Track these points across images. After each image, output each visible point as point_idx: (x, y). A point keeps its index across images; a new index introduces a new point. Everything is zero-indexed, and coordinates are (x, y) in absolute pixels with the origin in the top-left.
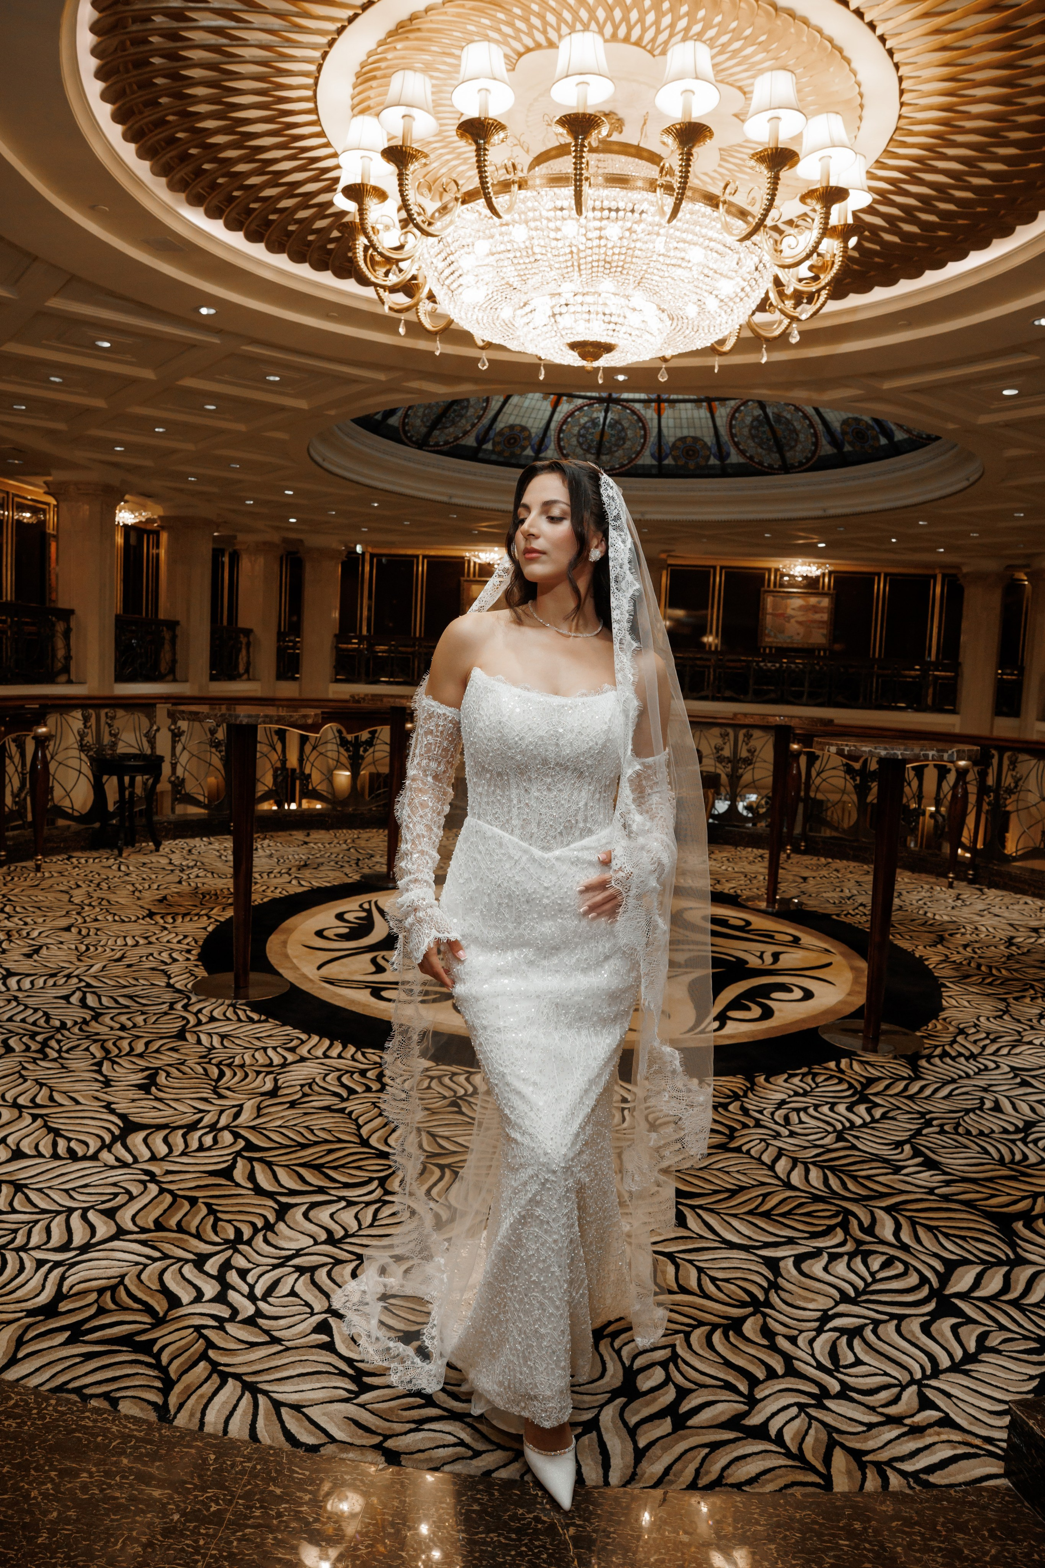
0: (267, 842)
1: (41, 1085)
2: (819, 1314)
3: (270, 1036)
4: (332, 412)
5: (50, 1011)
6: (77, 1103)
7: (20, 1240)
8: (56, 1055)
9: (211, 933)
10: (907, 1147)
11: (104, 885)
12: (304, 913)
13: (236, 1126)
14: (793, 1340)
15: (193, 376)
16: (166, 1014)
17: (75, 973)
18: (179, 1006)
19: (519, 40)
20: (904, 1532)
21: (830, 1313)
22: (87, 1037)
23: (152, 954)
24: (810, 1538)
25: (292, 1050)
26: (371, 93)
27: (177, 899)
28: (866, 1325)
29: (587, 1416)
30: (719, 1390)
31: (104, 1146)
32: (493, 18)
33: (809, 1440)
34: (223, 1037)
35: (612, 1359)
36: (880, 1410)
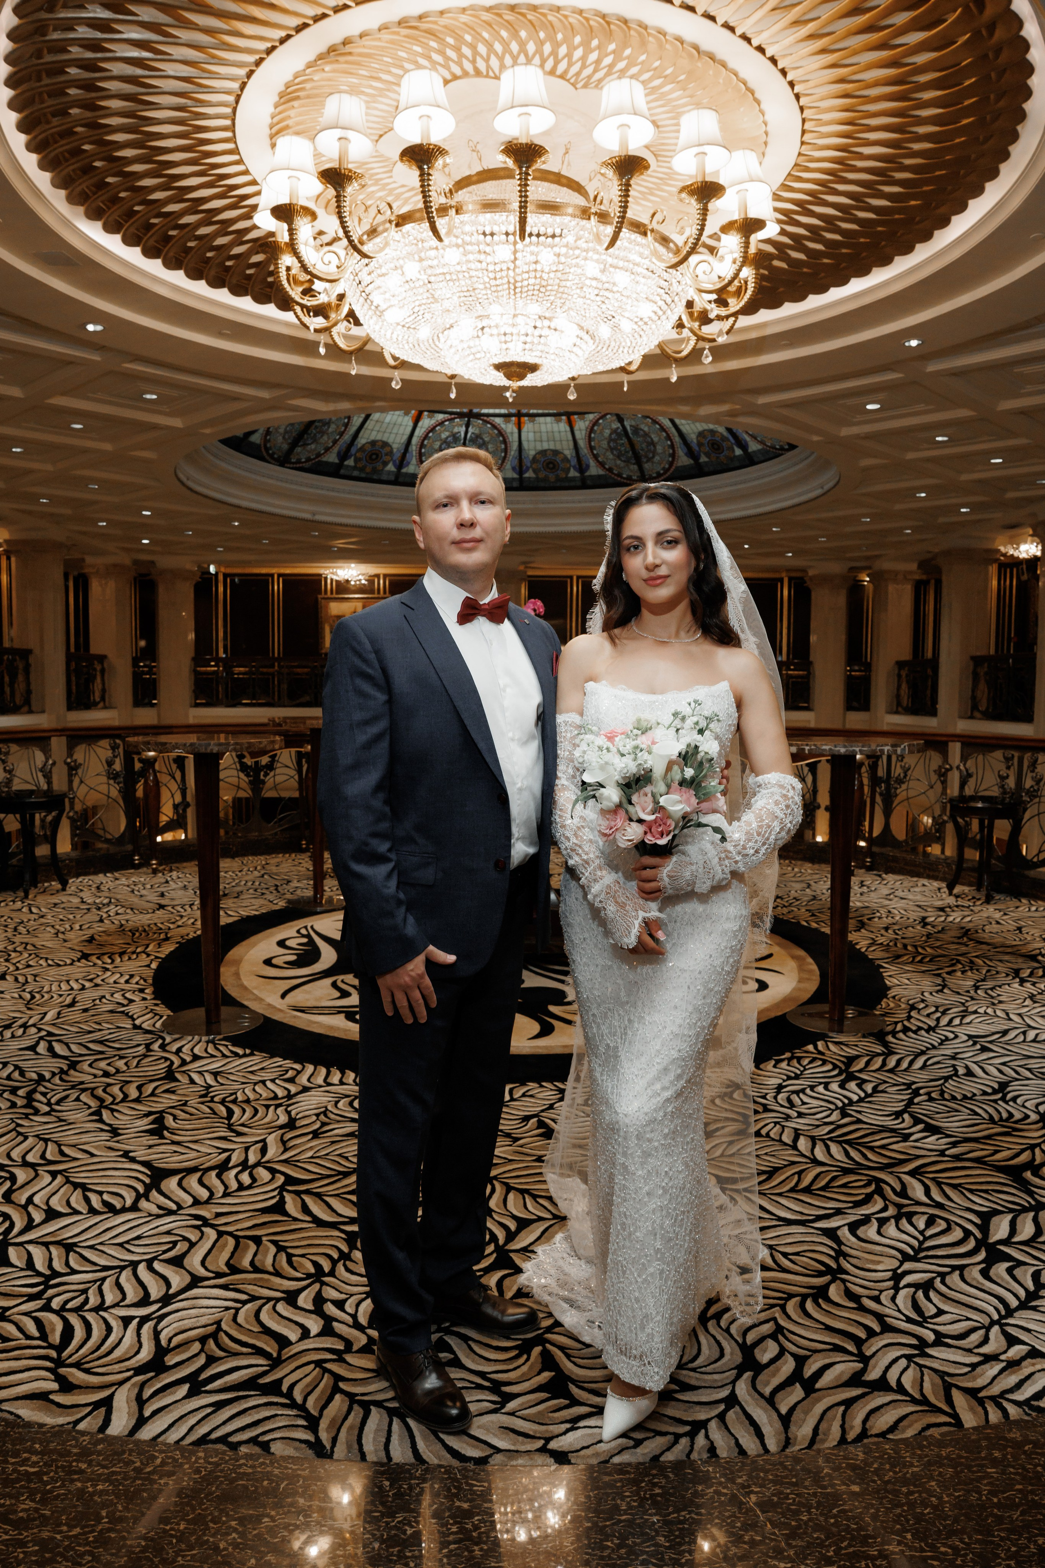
0: (174, 874)
1: (46, 1141)
2: (890, 1274)
3: (262, 1069)
4: (207, 431)
5: (20, 1064)
6: (92, 1155)
7: (94, 1301)
8: (47, 1109)
9: (157, 971)
10: (906, 1116)
11: (21, 929)
12: (244, 943)
13: (268, 1162)
14: (877, 1299)
15: (63, 394)
16: (145, 1056)
17: (31, 1022)
18: (156, 1047)
19: (448, 68)
20: (1037, 1454)
21: (899, 1271)
22: (73, 1087)
23: (104, 997)
24: (962, 1471)
25: (291, 1080)
26: (292, 113)
27: (106, 938)
28: (935, 1278)
29: (724, 1393)
30: (831, 1353)
31: (139, 1197)
32: (425, 46)
33: (927, 1385)
34: (215, 1074)
35: (725, 1338)
36: (976, 1351)
